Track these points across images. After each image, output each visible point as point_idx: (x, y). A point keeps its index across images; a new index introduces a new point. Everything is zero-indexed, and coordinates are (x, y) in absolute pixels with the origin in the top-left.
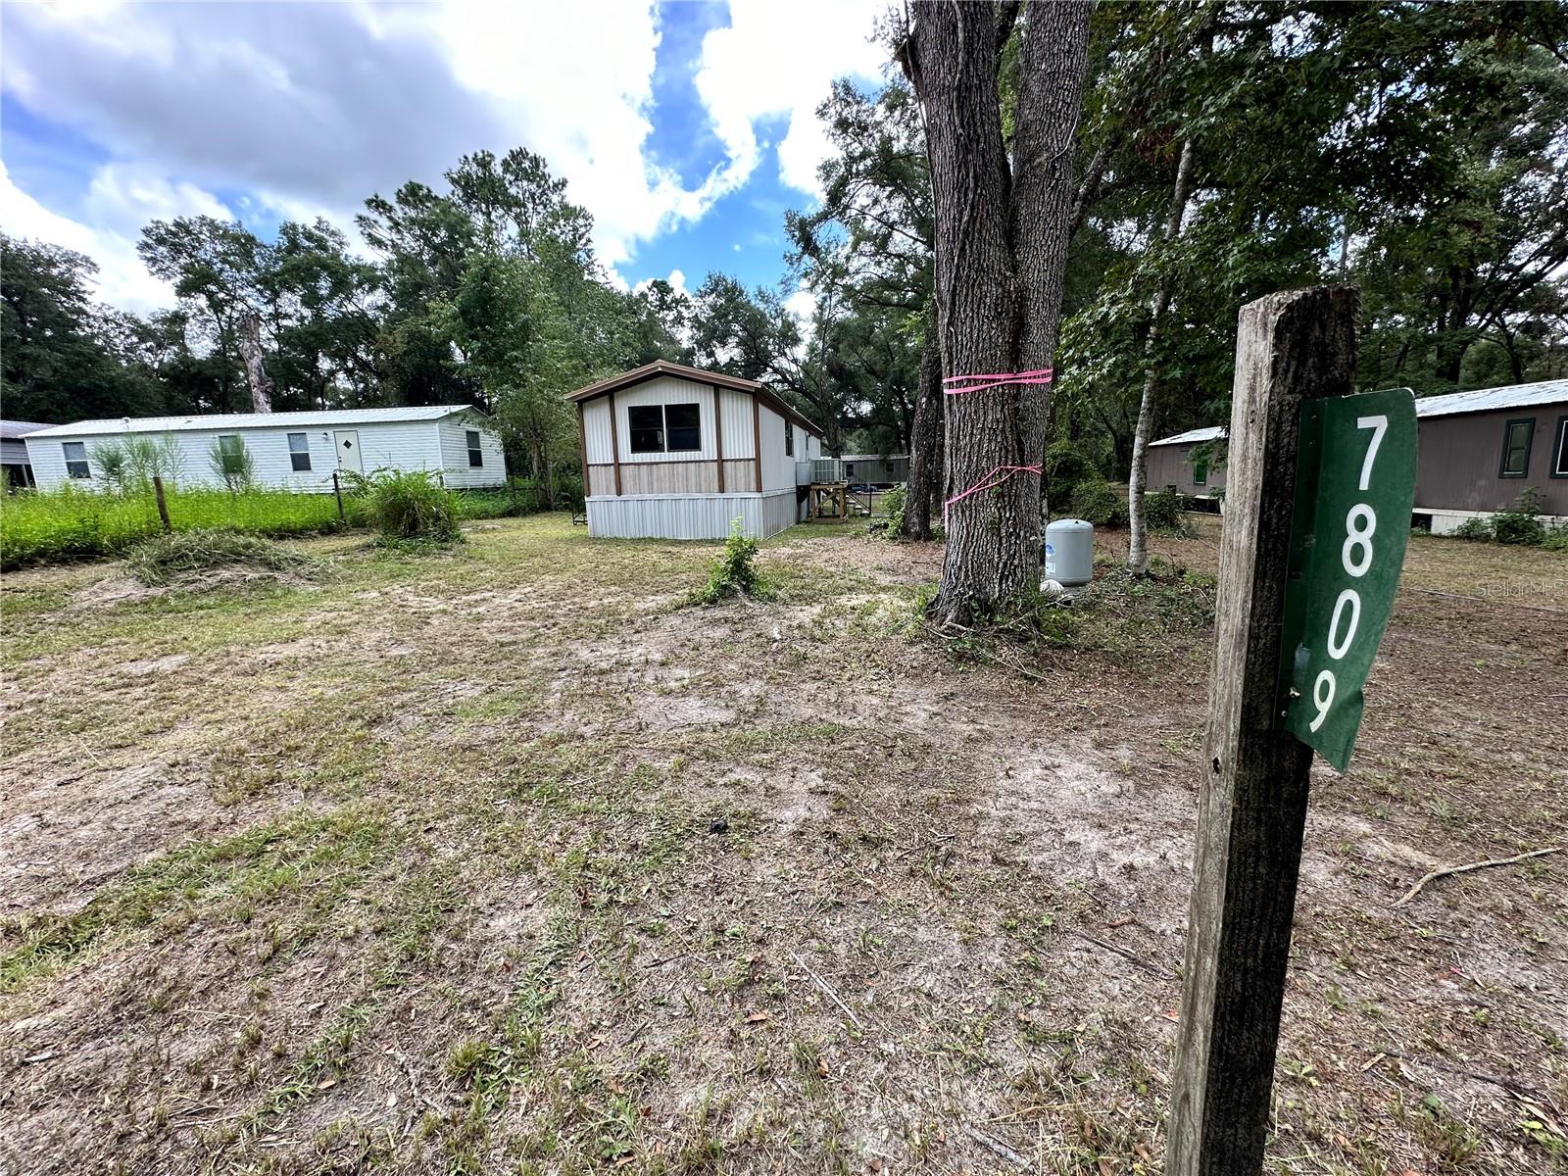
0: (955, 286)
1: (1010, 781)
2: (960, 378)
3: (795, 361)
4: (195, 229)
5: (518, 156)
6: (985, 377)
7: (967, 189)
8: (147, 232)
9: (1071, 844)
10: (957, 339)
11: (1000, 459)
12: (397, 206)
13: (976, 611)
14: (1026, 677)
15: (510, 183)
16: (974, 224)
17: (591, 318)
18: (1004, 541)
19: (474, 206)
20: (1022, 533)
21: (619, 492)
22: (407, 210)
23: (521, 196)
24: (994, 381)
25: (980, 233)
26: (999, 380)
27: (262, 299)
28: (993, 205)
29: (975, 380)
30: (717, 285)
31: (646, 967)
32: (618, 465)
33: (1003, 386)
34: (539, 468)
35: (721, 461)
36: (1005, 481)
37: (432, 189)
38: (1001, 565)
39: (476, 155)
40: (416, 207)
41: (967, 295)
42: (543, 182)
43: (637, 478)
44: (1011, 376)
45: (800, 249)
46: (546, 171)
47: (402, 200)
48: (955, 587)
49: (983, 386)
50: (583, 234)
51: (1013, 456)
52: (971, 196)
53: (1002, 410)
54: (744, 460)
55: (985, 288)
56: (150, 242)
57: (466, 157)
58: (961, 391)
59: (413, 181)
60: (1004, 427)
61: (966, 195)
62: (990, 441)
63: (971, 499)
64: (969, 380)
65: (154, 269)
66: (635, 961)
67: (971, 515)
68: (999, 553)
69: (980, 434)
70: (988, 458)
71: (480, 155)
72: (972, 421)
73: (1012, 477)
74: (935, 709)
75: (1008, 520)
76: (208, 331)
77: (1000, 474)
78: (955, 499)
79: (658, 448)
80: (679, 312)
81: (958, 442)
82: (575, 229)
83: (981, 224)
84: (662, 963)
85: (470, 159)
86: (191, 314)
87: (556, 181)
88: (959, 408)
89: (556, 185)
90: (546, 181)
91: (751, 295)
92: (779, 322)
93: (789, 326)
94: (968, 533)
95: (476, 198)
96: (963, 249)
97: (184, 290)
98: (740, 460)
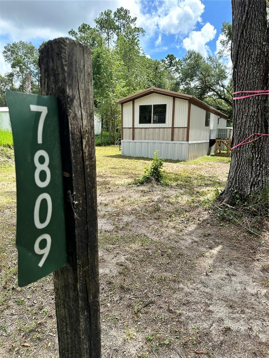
0: (238, 50)
1: (206, 277)
2: (238, 92)
3: (223, 86)
4: (18, 46)
5: (120, 10)
6: (250, 92)
7: (245, 6)
8: (5, 47)
9: (209, 311)
10: (238, 75)
11: (255, 130)
12: (78, 33)
13: (237, 199)
14: (250, 233)
15: (116, 21)
16: (248, 21)
17: (137, 70)
18: (254, 168)
19: (103, 31)
20: (264, 165)
21: (133, 139)
22: (81, 34)
23: (119, 25)
24: (254, 93)
25: (251, 25)
26: (257, 93)
27: (35, 68)
28: (258, 11)
29: (245, 93)
30: (191, 55)
31: (8, 315)
32: (134, 128)
33: (258, 96)
34: (112, 128)
35: (173, 128)
36: (256, 140)
37: (90, 26)
38: (252, 179)
39: (105, 12)
40: (84, 33)
41: (243, 54)
42: (128, 19)
43: (140, 134)
44: (263, 91)
45: (228, 38)
46: (130, 15)
47: (80, 31)
48: (230, 187)
49: (248, 96)
50: (136, 38)
51: (261, 129)
52: (246, 8)
53: (257, 107)
54: (183, 128)
55: (252, 50)
56: (6, 50)
57: (102, 13)
58: (238, 98)
59: (84, 23)
60: (258, 115)
61: (245, 8)
62: (250, 121)
63: (240, 148)
64: (242, 93)
65: (6, 59)
66: (5, 312)
67: (240, 155)
68: (251, 174)
69: (246, 118)
70: (249, 129)
71: (107, 11)
72: (243, 112)
73: (260, 138)
74: (196, 239)
75: (257, 158)
76: (19, 79)
77: (254, 137)
78: (234, 148)
79: (149, 122)
80: (177, 67)
81: (236, 122)
82: (134, 36)
83: (251, 21)
84: (14, 315)
85: (104, 13)
86: (15, 73)
87: (133, 18)
88: (237, 106)
89: (132, 20)
90: (129, 19)
91: (206, 59)
92: (217, 70)
93: (222, 71)
94: (238, 163)
95: (104, 27)
96: (242, 33)
97: (13, 66)
98: (181, 128)
